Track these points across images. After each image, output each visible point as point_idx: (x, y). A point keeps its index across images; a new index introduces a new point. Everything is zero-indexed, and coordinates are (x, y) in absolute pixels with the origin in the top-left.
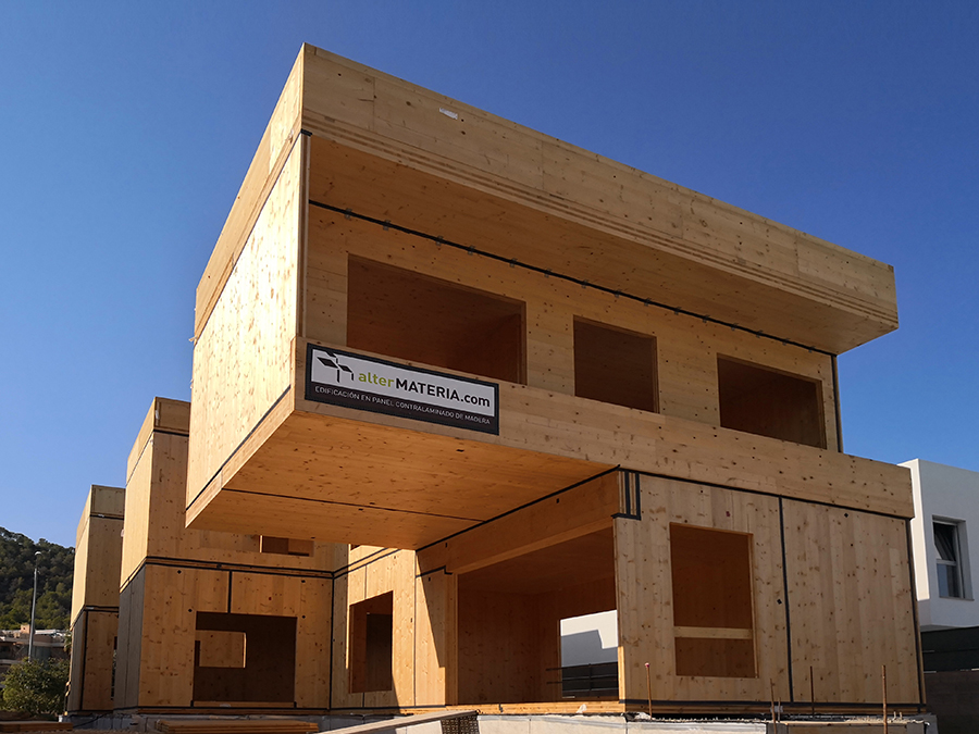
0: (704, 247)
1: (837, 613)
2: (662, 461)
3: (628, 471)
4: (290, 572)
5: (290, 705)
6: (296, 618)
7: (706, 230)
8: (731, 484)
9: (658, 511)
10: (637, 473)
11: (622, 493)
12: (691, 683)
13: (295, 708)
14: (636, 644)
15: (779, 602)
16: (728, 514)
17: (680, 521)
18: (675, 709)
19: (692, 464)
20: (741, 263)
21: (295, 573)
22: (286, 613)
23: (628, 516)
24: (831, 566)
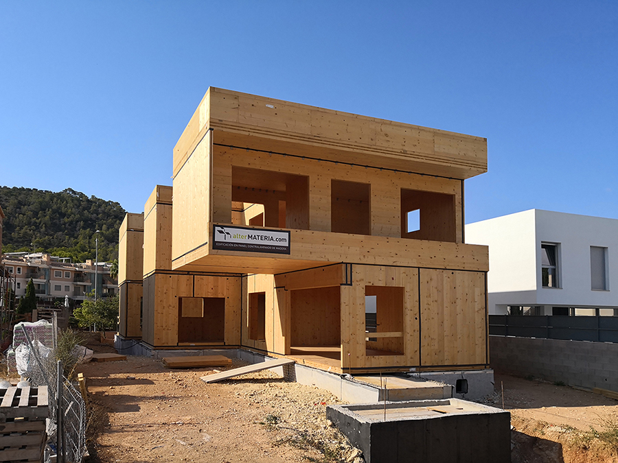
0: (386, 148)
1: (445, 322)
2: (362, 257)
3: (347, 263)
4: (221, 274)
5: (222, 344)
6: (224, 298)
7: (387, 139)
8: (394, 264)
9: (360, 281)
10: (351, 264)
11: (344, 274)
12: (373, 359)
13: (225, 345)
14: (348, 343)
15: (416, 319)
16: (393, 279)
17: (371, 284)
18: (365, 371)
19: (376, 257)
20: (405, 152)
21: (224, 274)
22: (220, 296)
23: (346, 284)
24: (443, 300)
